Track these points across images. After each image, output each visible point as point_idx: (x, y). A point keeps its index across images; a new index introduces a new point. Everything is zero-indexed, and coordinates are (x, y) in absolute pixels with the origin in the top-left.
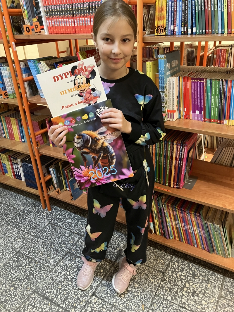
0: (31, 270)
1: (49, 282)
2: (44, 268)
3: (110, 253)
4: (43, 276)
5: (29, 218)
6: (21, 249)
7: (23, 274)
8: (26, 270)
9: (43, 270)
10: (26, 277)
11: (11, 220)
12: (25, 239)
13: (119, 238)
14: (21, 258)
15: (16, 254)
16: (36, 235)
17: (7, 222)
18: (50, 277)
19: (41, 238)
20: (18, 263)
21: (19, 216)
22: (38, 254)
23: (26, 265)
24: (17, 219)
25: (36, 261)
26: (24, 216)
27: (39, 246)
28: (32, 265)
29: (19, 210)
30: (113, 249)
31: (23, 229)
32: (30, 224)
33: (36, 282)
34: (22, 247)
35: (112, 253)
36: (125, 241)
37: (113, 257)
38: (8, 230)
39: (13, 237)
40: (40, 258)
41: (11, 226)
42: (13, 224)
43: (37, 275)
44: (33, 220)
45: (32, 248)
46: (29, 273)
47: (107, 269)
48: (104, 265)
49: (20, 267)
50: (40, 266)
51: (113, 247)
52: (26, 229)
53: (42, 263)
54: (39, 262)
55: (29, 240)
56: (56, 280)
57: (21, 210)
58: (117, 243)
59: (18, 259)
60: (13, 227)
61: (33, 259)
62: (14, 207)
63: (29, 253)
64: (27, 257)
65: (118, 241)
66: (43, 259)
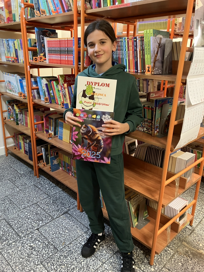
0: (9, 208)
1: (16, 216)
2: (16, 208)
3: (61, 210)
4: (13, 213)
5: (23, 179)
6: (9, 195)
7: (3, 208)
8: (6, 207)
9: (15, 209)
10: (4, 211)
11: (12, 178)
12: (14, 190)
13: (72, 203)
14: (7, 200)
15: (5, 197)
16: (22, 190)
17: (9, 179)
18: (18, 214)
19: (24, 192)
20: (3, 202)
21: (17, 177)
22: (17, 200)
23: (7, 204)
24: (16, 178)
25: (14, 203)
26: (21, 178)
27: (20, 196)
28: (10, 205)
29: (20, 173)
30: (64, 208)
31: (16, 185)
32: (22, 183)
33: (8, 214)
34: (10, 194)
35: (63, 210)
36: (75, 205)
37: (62, 213)
38: (7, 183)
39: (8, 187)
40: (17, 203)
41: (10, 181)
42: (12, 181)
43: (10, 211)
44: (25, 181)
45: (16, 196)
46: (7, 209)
47: (54, 218)
48: (54, 215)
49: (3, 205)
50: (15, 207)
51: (65, 207)
52: (18, 185)
53: (17, 206)
54: (15, 204)
55: (16, 191)
56: (20, 216)
57: (21, 174)
58: (69, 205)
59: (4, 200)
60: (11, 182)
61: (13, 202)
62: (17, 171)
63: (12, 198)
64: (10, 200)
65: (70, 204)
66: (19, 203)
